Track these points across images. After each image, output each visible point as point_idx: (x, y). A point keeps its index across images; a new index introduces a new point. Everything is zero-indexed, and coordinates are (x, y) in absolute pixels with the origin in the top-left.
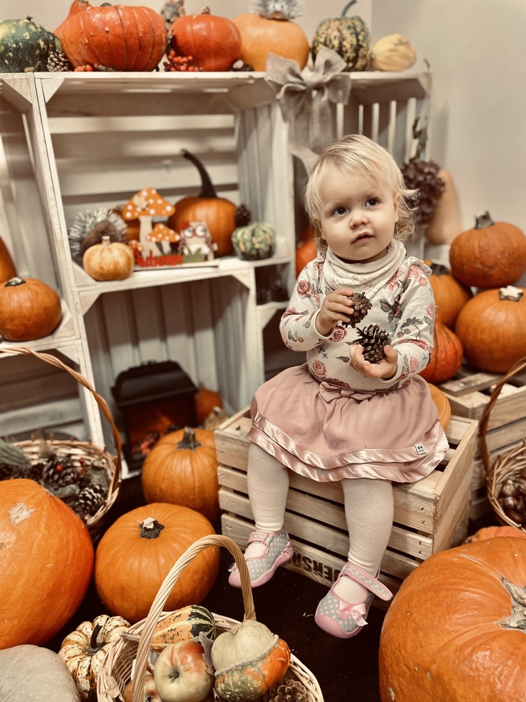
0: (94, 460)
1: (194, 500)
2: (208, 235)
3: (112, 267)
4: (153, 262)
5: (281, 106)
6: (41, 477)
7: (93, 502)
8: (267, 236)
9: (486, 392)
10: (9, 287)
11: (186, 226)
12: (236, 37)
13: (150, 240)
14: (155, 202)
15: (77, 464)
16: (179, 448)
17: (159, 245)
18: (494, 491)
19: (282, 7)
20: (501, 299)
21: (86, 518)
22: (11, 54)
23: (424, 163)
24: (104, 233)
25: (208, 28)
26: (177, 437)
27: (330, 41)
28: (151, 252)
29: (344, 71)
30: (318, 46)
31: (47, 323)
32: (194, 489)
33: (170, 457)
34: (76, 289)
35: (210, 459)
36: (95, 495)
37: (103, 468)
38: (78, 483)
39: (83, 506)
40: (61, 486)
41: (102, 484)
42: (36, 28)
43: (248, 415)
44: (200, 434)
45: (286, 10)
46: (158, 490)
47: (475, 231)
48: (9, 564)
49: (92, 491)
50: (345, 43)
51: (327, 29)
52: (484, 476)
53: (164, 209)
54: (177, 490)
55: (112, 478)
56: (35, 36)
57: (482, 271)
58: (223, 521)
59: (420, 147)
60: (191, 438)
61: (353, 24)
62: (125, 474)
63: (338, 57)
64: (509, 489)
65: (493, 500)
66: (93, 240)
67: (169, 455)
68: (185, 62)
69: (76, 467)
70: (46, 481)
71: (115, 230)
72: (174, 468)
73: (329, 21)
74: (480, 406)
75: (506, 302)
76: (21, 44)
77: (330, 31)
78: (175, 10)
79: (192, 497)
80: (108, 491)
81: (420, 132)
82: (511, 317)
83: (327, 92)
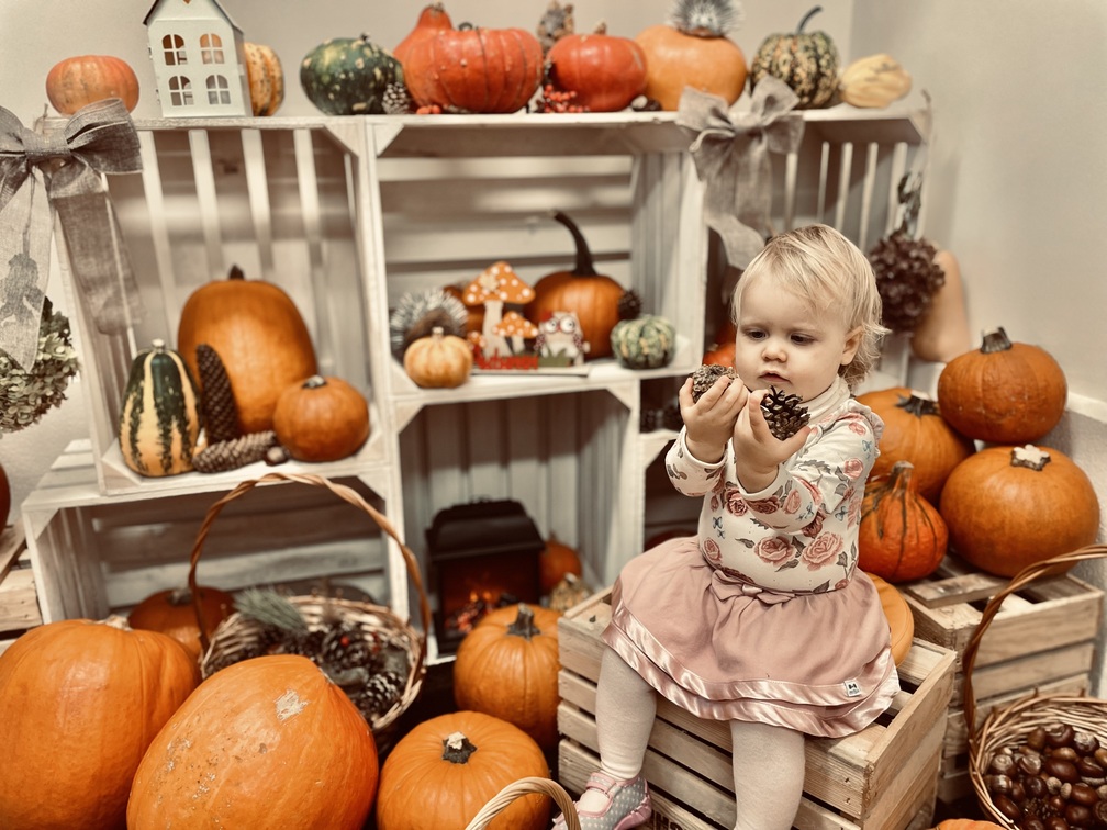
0: (390, 635)
1: (522, 713)
2: (578, 331)
3: (441, 372)
4: (498, 364)
5: (696, 161)
6: (320, 650)
7: (385, 698)
8: (662, 337)
9: (979, 604)
10: (307, 391)
11: (548, 316)
12: (640, 66)
13: (497, 334)
14: (509, 284)
15: (369, 638)
16: (510, 633)
17: (509, 340)
18: (979, 763)
19: (710, 20)
20: (1013, 465)
21: (374, 718)
22: (338, 87)
23: (912, 244)
24: (436, 323)
25: (601, 55)
26: (507, 617)
27: (778, 67)
28: (497, 351)
29: (796, 108)
30: (759, 72)
31: (349, 439)
32: (524, 697)
33: (495, 646)
34: (391, 398)
35: (551, 657)
36: (388, 686)
37: (402, 649)
38: (368, 666)
39: (371, 700)
40: (344, 668)
41: (400, 672)
42: (373, 52)
43: (608, 600)
44: (540, 616)
45: (715, 24)
46: (474, 690)
47: (980, 356)
48: (270, 773)
49: (385, 680)
50: (799, 70)
51: (774, 50)
52: (966, 736)
53: (520, 293)
54: (501, 695)
55: (414, 665)
56: (370, 65)
57: (986, 418)
58: (560, 750)
59: (908, 216)
60: (527, 621)
61: (814, 43)
62: (433, 659)
63: (788, 90)
64: (1003, 762)
65: (976, 776)
66: (422, 332)
67: (494, 643)
68: (565, 100)
69: (366, 641)
70: (326, 657)
71: (450, 319)
72: (498, 662)
73: (779, 37)
74: (966, 628)
75: (1021, 468)
76: (351, 75)
77: (778, 52)
78: (559, 20)
79: (520, 709)
80: (406, 683)
81: (909, 195)
82: (1026, 494)
83: (765, 138)
